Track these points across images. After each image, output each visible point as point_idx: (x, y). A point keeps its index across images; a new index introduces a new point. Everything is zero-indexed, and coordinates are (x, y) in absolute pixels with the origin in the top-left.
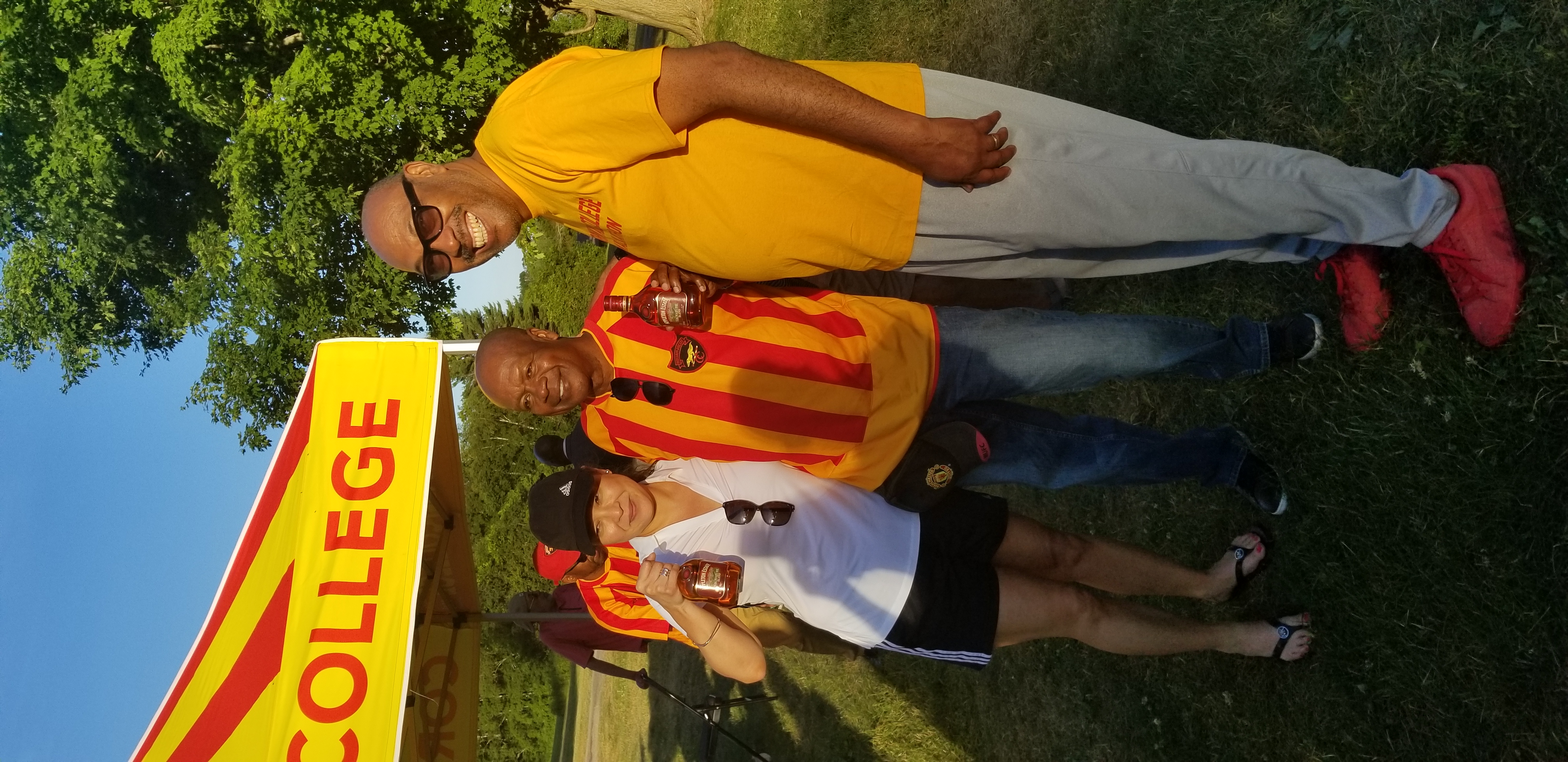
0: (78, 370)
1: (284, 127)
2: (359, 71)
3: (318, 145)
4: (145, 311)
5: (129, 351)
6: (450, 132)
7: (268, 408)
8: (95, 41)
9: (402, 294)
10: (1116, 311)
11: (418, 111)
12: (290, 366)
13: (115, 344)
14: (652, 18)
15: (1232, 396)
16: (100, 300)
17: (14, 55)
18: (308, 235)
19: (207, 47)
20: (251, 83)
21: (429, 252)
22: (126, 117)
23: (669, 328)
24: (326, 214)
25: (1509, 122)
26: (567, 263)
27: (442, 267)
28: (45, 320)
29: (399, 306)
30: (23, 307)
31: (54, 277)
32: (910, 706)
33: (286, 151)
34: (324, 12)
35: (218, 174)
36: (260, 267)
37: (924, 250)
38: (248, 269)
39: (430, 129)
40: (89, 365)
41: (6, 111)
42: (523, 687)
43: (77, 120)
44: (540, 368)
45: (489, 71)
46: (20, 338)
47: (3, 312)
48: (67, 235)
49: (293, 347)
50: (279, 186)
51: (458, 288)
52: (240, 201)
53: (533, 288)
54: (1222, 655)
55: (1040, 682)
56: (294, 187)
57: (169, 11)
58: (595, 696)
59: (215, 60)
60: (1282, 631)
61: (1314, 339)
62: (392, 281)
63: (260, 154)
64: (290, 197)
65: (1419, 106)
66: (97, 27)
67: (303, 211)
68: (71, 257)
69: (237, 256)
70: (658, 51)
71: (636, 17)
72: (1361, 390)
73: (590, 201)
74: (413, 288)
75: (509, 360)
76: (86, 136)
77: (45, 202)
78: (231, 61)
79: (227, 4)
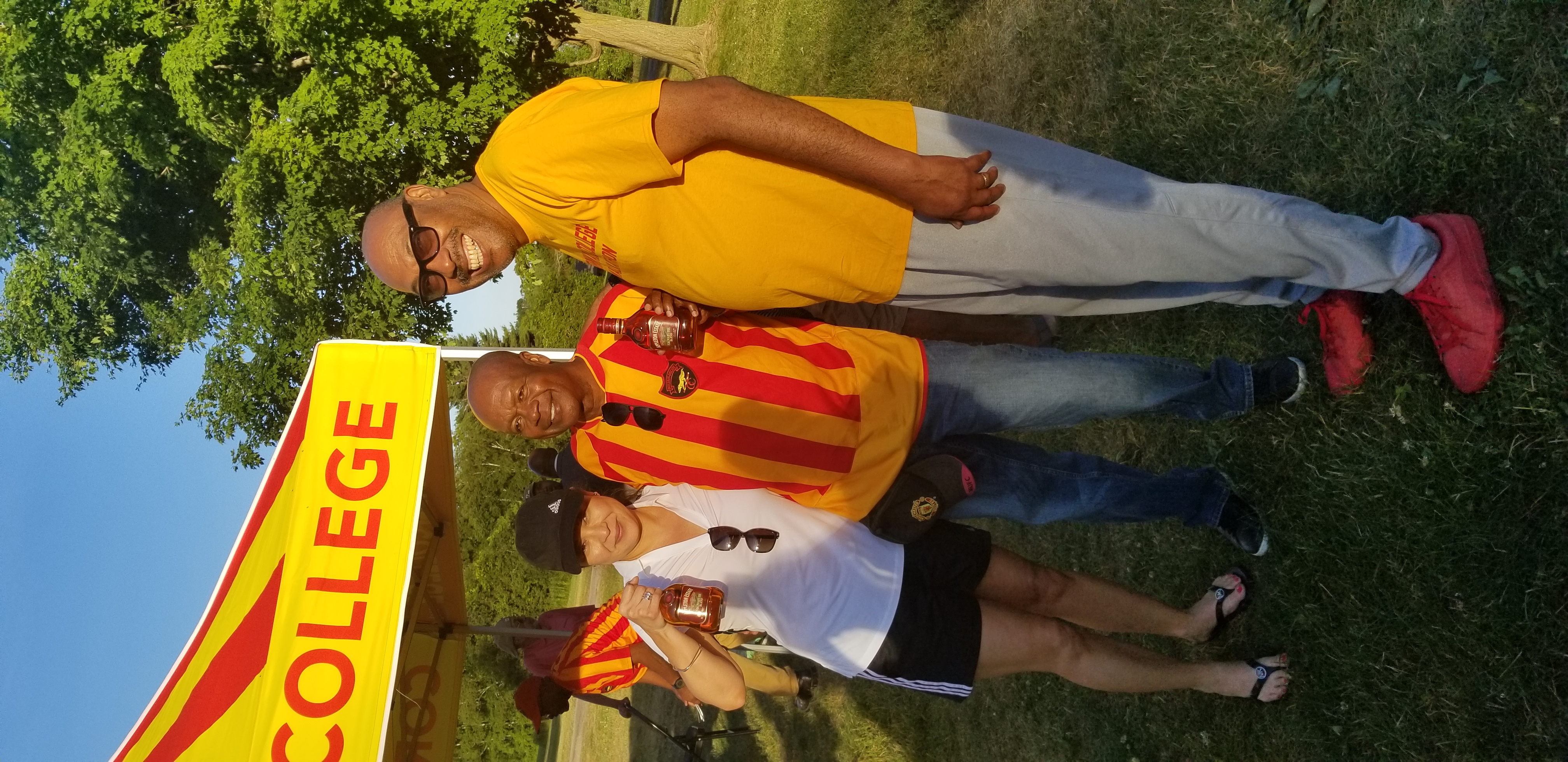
0: (75, 382)
1: (289, 148)
2: (365, 94)
3: (322, 166)
4: (143, 326)
5: (126, 365)
6: (453, 158)
7: (262, 426)
8: (105, 57)
9: (399, 316)
10: (1104, 350)
11: (421, 136)
12: (285, 385)
13: (112, 358)
14: (657, 51)
15: (1217, 438)
16: (99, 313)
17: (27, 69)
18: (309, 255)
19: (216, 67)
20: (257, 104)
21: (424, 273)
22: (132, 134)
23: (661, 352)
24: (327, 235)
25: (1490, 172)
26: (565, 291)
27: (438, 288)
28: (44, 332)
29: (396, 328)
30: (23, 318)
31: (55, 290)
32: (892, 742)
33: (290, 172)
34: (332, 36)
35: (221, 192)
36: (259, 285)
37: (913, 284)
38: (248, 286)
39: (433, 154)
40: (86, 378)
41: (15, 124)
42: (506, 715)
43: (85, 135)
44: (532, 391)
45: (494, 99)
46: (19, 349)
47: (3, 323)
48: (70, 248)
49: (290, 366)
50: (281, 206)
51: (455, 312)
52: (243, 220)
53: (530, 314)
54: (1201, 694)
55: (1020, 720)
56: (297, 207)
57: (180, 31)
58: (578, 726)
59: (224, 80)
60: (1260, 672)
61: (1298, 382)
62: (390, 303)
63: (265, 174)
64: (292, 217)
65: (1404, 155)
66: (108, 44)
67: (304, 231)
68: (73, 270)
69: (237, 274)
70: (658, 83)
71: (641, 50)
72: (1342, 433)
73: (587, 227)
74: (410, 311)
75: (501, 383)
76: (93, 151)
77: (49, 215)
78: (239, 82)
79: (237, 25)
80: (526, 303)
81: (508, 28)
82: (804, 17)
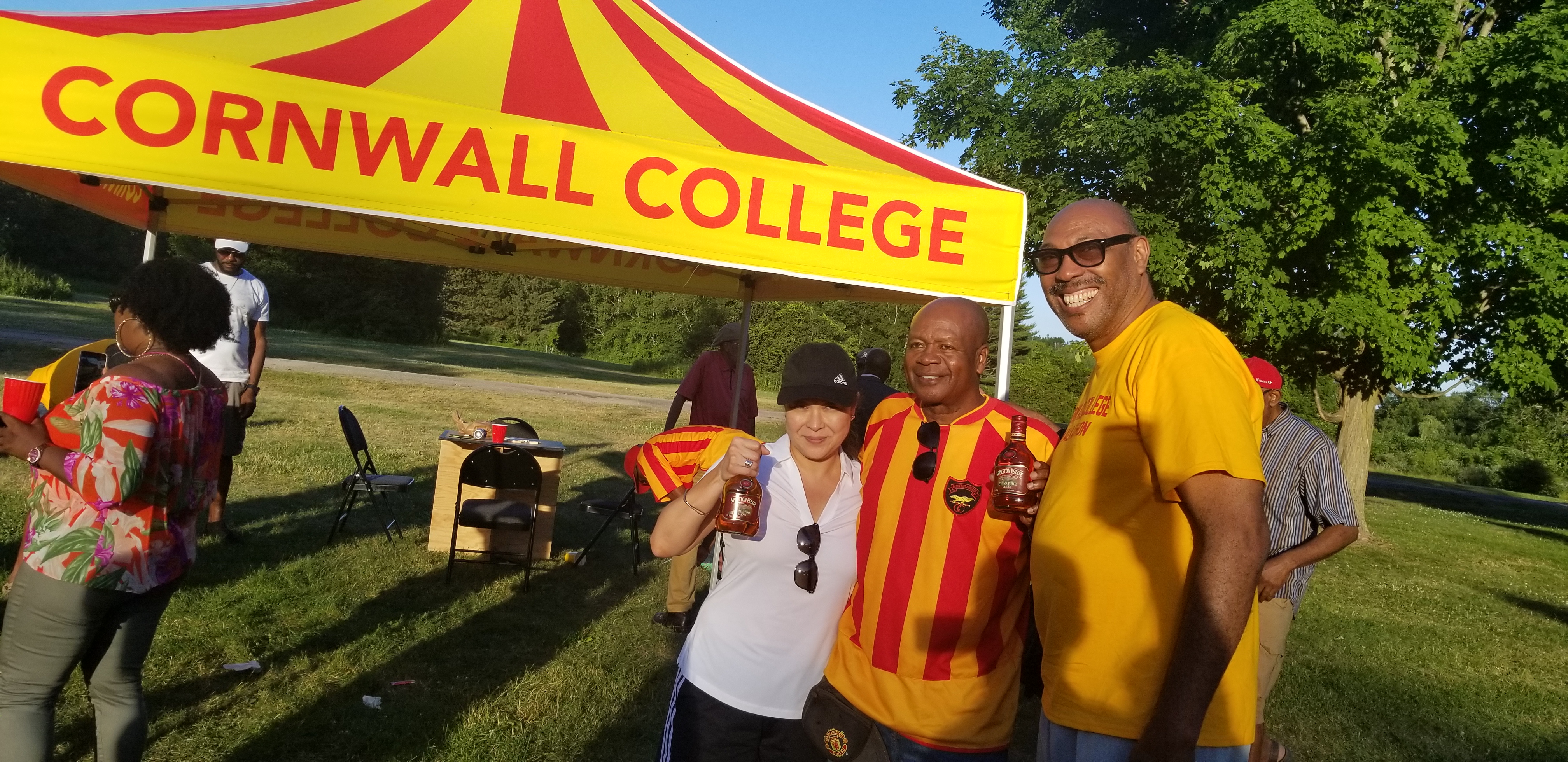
1: (1211, 116)
2: (1272, 186)
3: (1193, 148)
7: (933, 105)
11: (1229, 243)
12: (972, 124)
18: (1101, 140)
19: (1293, 43)
20: (1256, 85)
21: (1060, 254)
23: (992, 477)
24: (1122, 156)
26: (1073, 385)
27: (1047, 266)
32: (621, 704)
33: (1186, 118)
34: (1331, 153)
35: (1163, 56)
36: (1071, 96)
38: (1069, 85)
39: (1210, 255)
44: (950, 357)
45: (1273, 313)
49: (991, 127)
50: (1151, 112)
52: (1136, 77)
53: (1048, 351)
56: (1150, 127)
59: (1280, 51)
63: (1184, 95)
64: (1140, 122)
67: (1125, 134)
69: (1082, 75)
73: (1108, 407)
75: (957, 329)
78: (1280, 66)
79: (1339, 61)
80: (1060, 346)
81: (1351, 326)
82: (1378, 641)
